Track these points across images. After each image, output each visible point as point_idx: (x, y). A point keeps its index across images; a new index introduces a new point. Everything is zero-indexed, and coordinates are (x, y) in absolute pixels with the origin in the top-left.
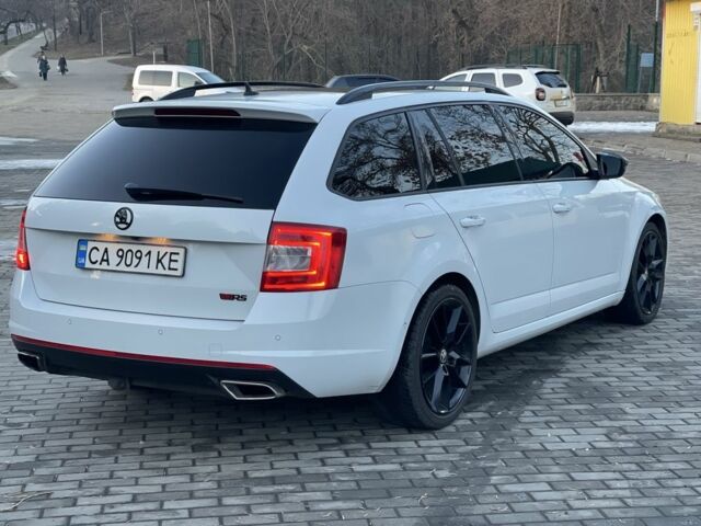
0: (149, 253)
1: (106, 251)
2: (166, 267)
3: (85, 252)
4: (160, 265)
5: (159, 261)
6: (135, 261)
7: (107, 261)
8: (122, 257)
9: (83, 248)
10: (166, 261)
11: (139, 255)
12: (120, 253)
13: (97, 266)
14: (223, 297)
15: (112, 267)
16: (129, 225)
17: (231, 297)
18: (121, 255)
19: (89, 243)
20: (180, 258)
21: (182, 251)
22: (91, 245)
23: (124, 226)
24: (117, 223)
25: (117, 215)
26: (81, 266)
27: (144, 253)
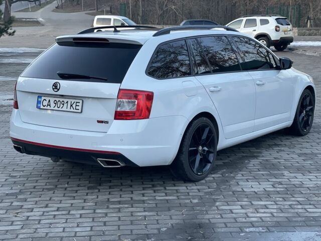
0: (67, 102)
1: (49, 101)
2: (74, 108)
3: (41, 101)
4: (72, 108)
5: (71, 106)
6: (61, 106)
7: (50, 105)
8: (56, 104)
9: (39, 100)
10: (74, 106)
11: (63, 103)
12: (55, 102)
13: (45, 108)
14: (99, 122)
15: (52, 108)
16: (58, 90)
17: (102, 122)
19: (42, 97)
20: (80, 104)
21: (81, 101)
22: (43, 98)
23: (56, 90)
24: (53, 89)
25: (53, 85)
26: (38, 108)
27: (65, 102)
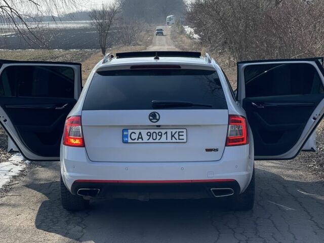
0: (166, 133)
1: (140, 133)
2: (177, 138)
3: (127, 135)
4: (173, 138)
5: (172, 136)
6: (158, 137)
7: (142, 138)
9: (125, 133)
10: (176, 136)
11: (160, 134)
13: (136, 141)
14: (207, 150)
15: (145, 140)
16: (158, 120)
17: (211, 150)
18: (150, 135)
20: (184, 134)
21: (184, 131)
22: (130, 131)
23: (155, 121)
24: (151, 120)
25: (150, 116)
27: (163, 133)
